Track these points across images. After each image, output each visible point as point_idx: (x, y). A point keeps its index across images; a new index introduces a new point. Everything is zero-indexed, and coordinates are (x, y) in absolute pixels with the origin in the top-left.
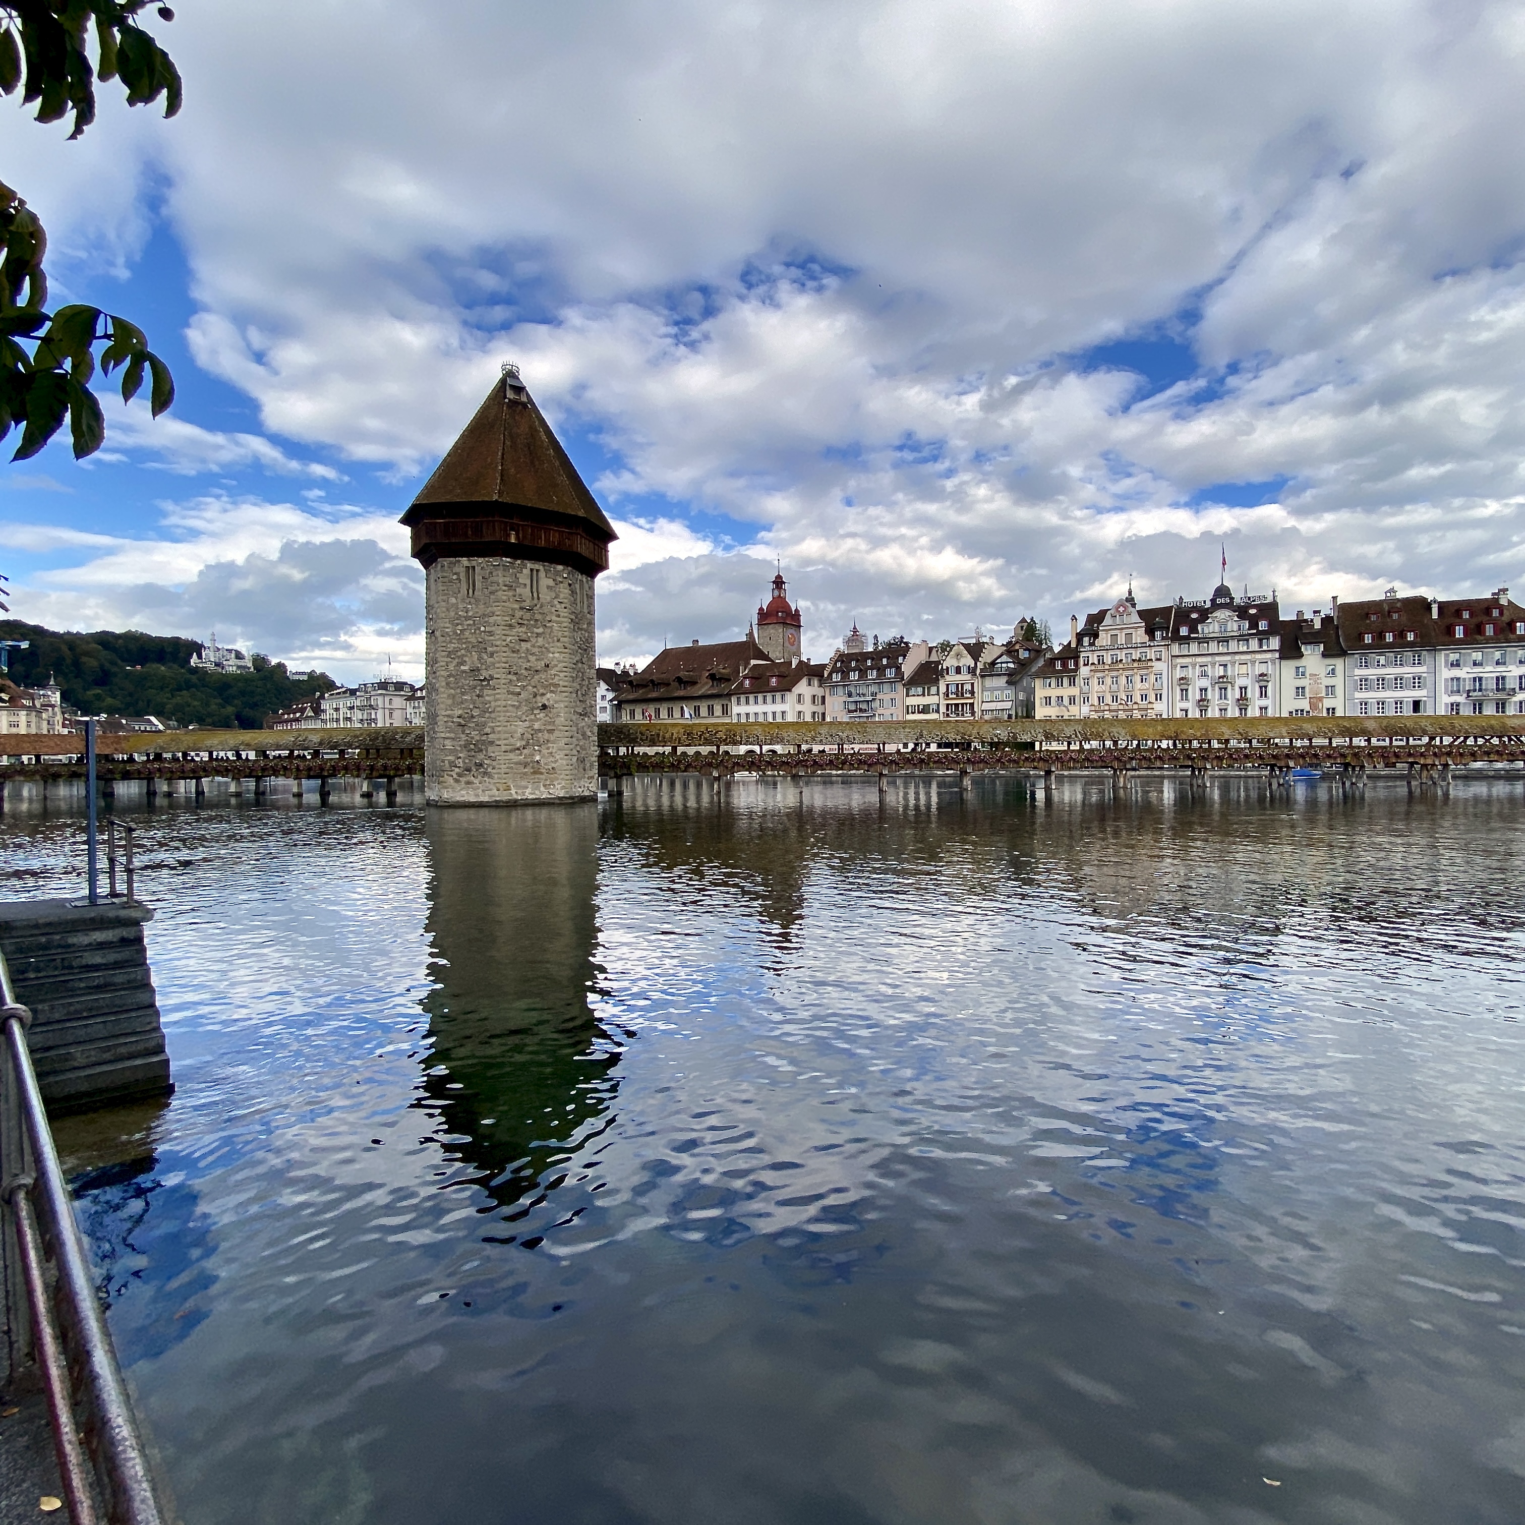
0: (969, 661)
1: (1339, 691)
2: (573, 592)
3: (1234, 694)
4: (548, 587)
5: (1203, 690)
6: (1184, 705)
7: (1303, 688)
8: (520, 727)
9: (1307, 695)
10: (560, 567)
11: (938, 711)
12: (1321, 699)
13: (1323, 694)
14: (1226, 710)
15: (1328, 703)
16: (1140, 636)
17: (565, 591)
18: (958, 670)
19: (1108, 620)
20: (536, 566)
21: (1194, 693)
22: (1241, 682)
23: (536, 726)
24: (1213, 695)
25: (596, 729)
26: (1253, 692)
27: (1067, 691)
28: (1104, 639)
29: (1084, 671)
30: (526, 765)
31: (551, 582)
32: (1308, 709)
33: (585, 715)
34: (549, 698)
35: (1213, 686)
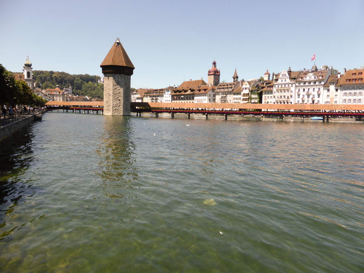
0: (248, 86)
1: (339, 96)
2: (125, 79)
3: (311, 97)
4: (120, 79)
5: (303, 95)
6: (299, 99)
7: (329, 95)
8: (115, 103)
9: (330, 97)
10: (122, 75)
11: (241, 100)
12: (333, 98)
13: (334, 97)
14: (309, 101)
15: (335, 100)
16: (288, 81)
17: (123, 79)
18: (246, 89)
19: (281, 76)
20: (118, 75)
21: (301, 96)
22: (313, 93)
23: (118, 103)
24: (306, 97)
25: (130, 104)
27: (270, 95)
28: (279, 81)
29: (274, 90)
30: (116, 110)
31: (121, 78)
32: (330, 101)
33: (128, 101)
34: (120, 98)
35: (306, 94)
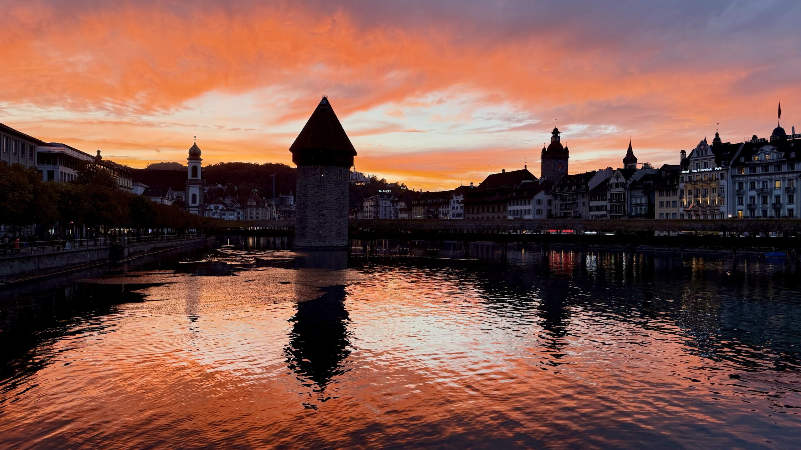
0: (622, 180)
2: (336, 174)
3: (771, 201)
4: (326, 174)
5: (752, 198)
6: (740, 207)
8: (315, 222)
14: (766, 211)
16: (712, 164)
17: (332, 174)
18: (617, 185)
19: (694, 154)
21: (746, 200)
22: (776, 193)
24: (759, 201)
26: (784, 200)
27: (671, 198)
28: (692, 167)
29: (682, 185)
30: (316, 234)
35: (759, 195)
